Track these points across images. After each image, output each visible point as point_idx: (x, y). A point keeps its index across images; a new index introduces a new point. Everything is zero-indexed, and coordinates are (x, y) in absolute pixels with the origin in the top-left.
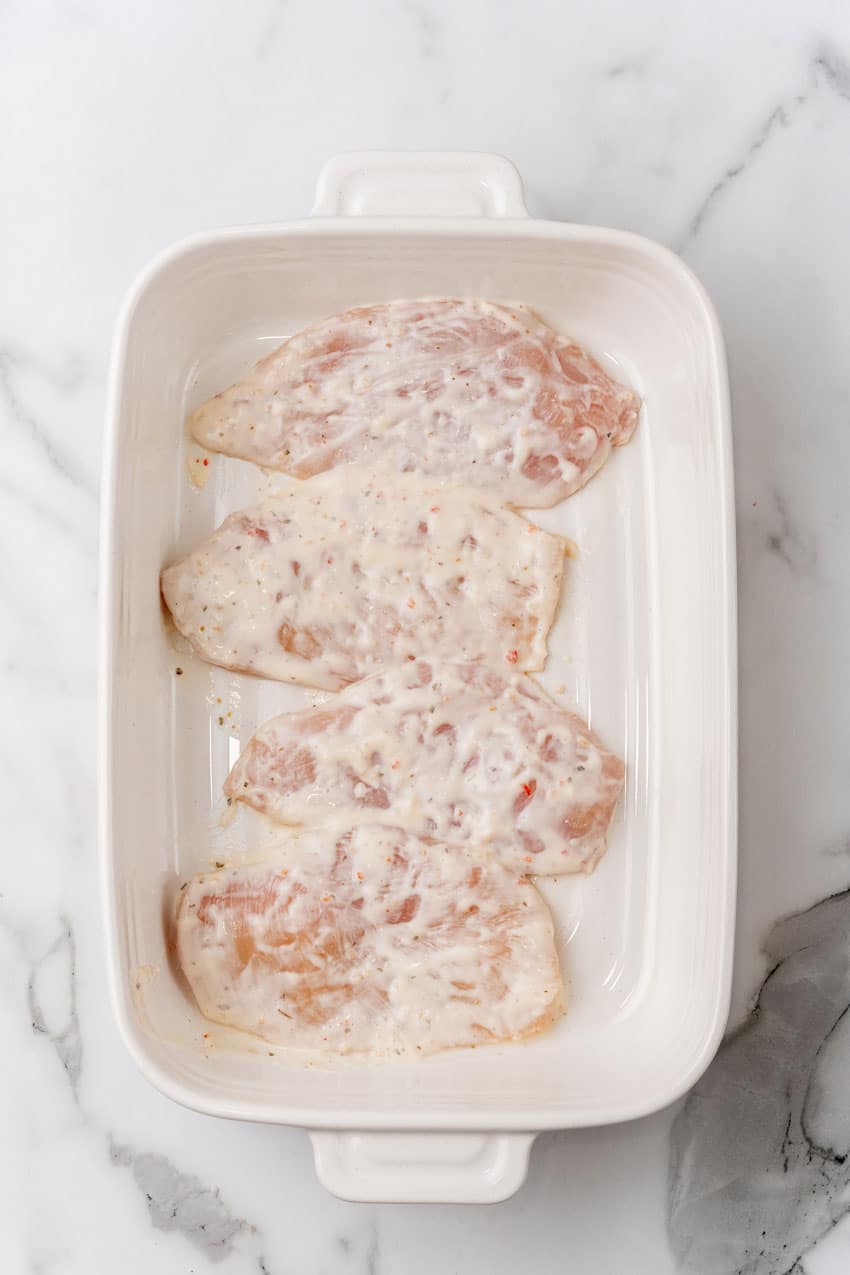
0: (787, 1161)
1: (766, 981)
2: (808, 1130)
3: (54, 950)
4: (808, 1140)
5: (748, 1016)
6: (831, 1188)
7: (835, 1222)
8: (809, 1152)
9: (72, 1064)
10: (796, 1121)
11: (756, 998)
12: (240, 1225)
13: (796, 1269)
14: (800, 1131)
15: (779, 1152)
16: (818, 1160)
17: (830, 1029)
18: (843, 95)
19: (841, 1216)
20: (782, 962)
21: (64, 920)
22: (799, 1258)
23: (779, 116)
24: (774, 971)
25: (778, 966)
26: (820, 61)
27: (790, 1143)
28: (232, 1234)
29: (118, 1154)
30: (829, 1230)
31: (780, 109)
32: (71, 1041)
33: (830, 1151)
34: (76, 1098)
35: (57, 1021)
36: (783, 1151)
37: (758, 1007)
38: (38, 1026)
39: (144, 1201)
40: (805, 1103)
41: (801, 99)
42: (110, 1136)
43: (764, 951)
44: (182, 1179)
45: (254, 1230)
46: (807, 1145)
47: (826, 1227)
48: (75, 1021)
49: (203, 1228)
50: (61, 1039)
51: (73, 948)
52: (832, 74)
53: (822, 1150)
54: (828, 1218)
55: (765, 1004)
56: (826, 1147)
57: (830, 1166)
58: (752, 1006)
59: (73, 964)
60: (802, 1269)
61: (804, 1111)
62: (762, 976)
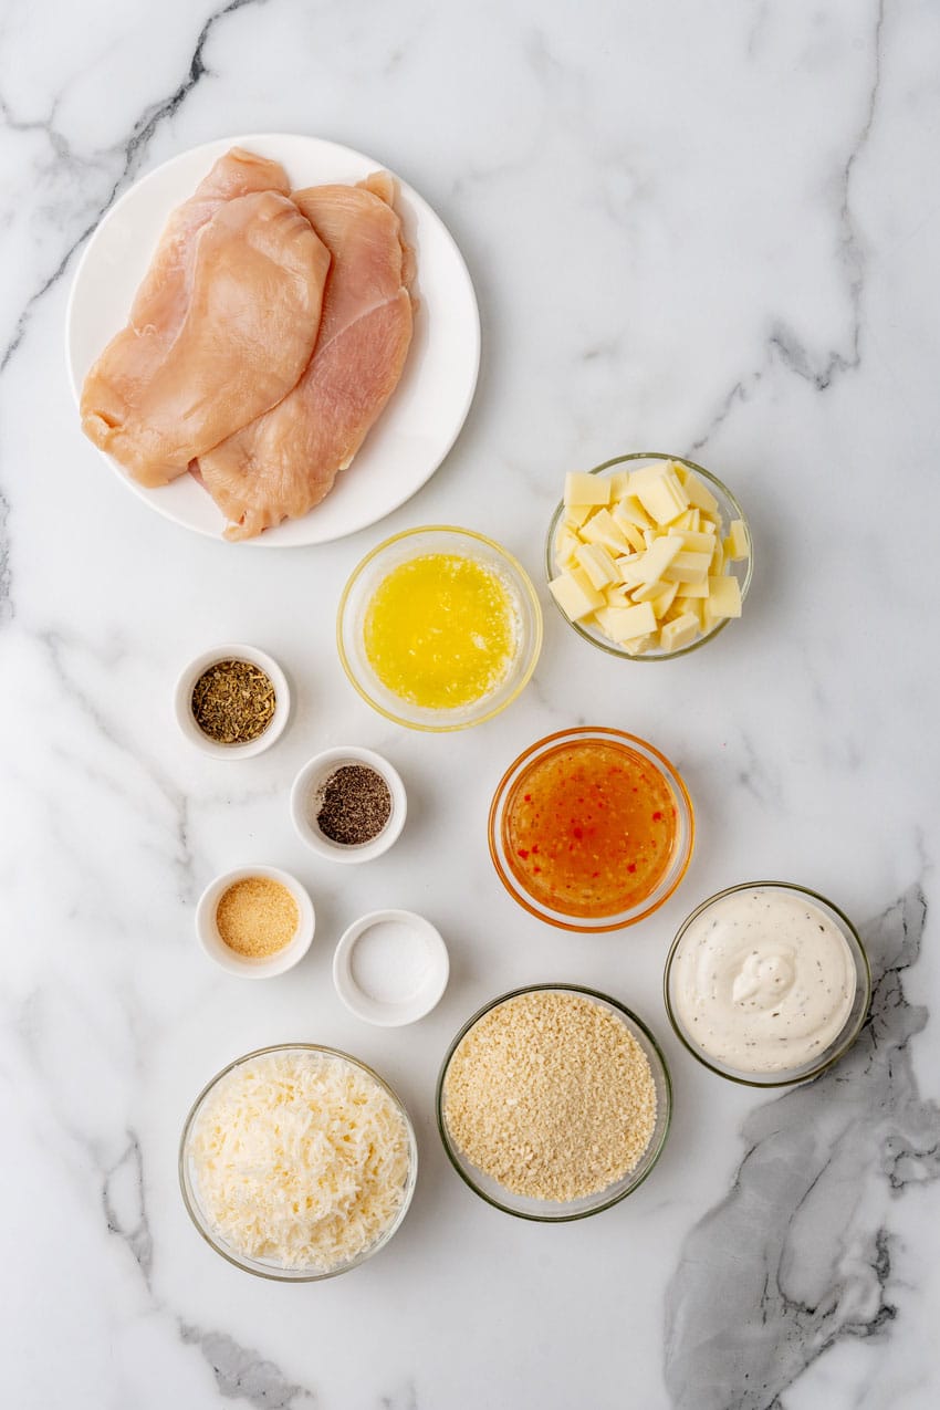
0: (765, 1314)
1: (744, 1162)
2: (783, 1288)
3: (124, 1159)
4: (783, 1295)
5: (730, 1191)
6: (804, 1336)
7: (807, 1364)
8: (785, 1306)
9: (143, 1258)
10: (772, 1279)
11: (736, 1176)
12: (296, 1390)
13: (774, 1405)
14: (776, 1287)
15: (758, 1307)
16: (792, 1312)
17: (799, 1200)
18: (796, 371)
19: (813, 1359)
20: (758, 1144)
21: (131, 1134)
22: (777, 1396)
23: (738, 391)
24: (750, 1153)
25: (754, 1148)
26: (775, 340)
27: (767, 1299)
28: (289, 1399)
29: (188, 1335)
30: (802, 1370)
31: (739, 384)
32: (143, 1238)
33: (803, 1304)
34: (149, 1286)
35: (129, 1220)
36: (762, 1306)
37: (737, 1183)
38: (113, 1227)
39: (212, 1372)
40: (780, 1264)
41: (758, 375)
42: (180, 1319)
43: (742, 1135)
44: (244, 1352)
45: (308, 1393)
46: (782, 1300)
47: (800, 1368)
48: (145, 1222)
49: (264, 1393)
50: (134, 1237)
51: (140, 1159)
52: (785, 351)
53: (795, 1303)
54: (801, 1361)
55: (742, 1181)
56: (799, 1302)
57: (803, 1317)
58: (733, 1183)
59: (141, 1173)
60: (780, 1405)
61: (779, 1271)
62: (740, 1156)
